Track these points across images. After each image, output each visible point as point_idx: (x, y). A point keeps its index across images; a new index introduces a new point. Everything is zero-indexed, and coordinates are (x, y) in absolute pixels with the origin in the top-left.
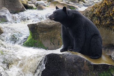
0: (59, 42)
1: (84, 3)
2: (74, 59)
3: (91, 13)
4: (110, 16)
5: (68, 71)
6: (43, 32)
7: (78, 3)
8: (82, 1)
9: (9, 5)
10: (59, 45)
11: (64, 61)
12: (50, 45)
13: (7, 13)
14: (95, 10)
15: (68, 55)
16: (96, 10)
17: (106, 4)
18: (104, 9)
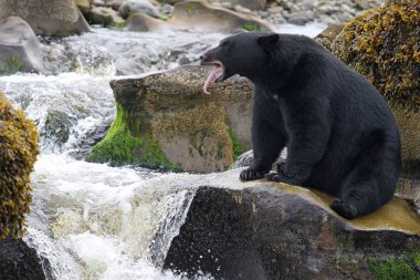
0: (220, 147)
1: (286, 13)
2: (287, 211)
3: (342, 47)
4: (414, 60)
5: (261, 250)
6: (164, 109)
7: (265, 10)
8: (279, 5)
9: (30, 9)
10: (220, 156)
11: (249, 215)
12: (187, 155)
13: (25, 39)
14: (358, 37)
15: (264, 194)
16: (363, 39)
17: (398, 17)
18: (393, 35)
